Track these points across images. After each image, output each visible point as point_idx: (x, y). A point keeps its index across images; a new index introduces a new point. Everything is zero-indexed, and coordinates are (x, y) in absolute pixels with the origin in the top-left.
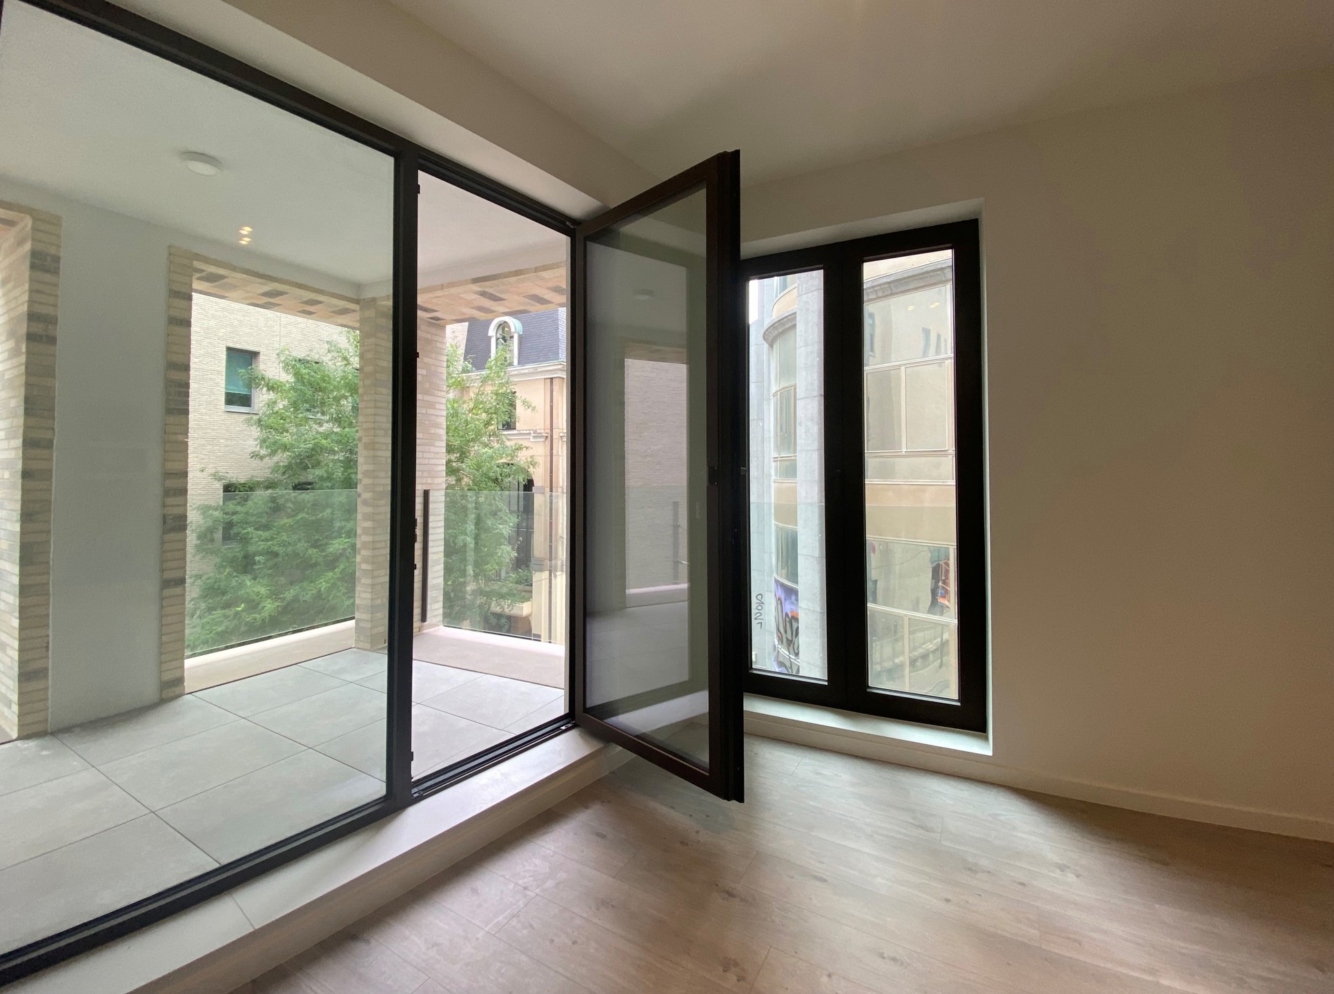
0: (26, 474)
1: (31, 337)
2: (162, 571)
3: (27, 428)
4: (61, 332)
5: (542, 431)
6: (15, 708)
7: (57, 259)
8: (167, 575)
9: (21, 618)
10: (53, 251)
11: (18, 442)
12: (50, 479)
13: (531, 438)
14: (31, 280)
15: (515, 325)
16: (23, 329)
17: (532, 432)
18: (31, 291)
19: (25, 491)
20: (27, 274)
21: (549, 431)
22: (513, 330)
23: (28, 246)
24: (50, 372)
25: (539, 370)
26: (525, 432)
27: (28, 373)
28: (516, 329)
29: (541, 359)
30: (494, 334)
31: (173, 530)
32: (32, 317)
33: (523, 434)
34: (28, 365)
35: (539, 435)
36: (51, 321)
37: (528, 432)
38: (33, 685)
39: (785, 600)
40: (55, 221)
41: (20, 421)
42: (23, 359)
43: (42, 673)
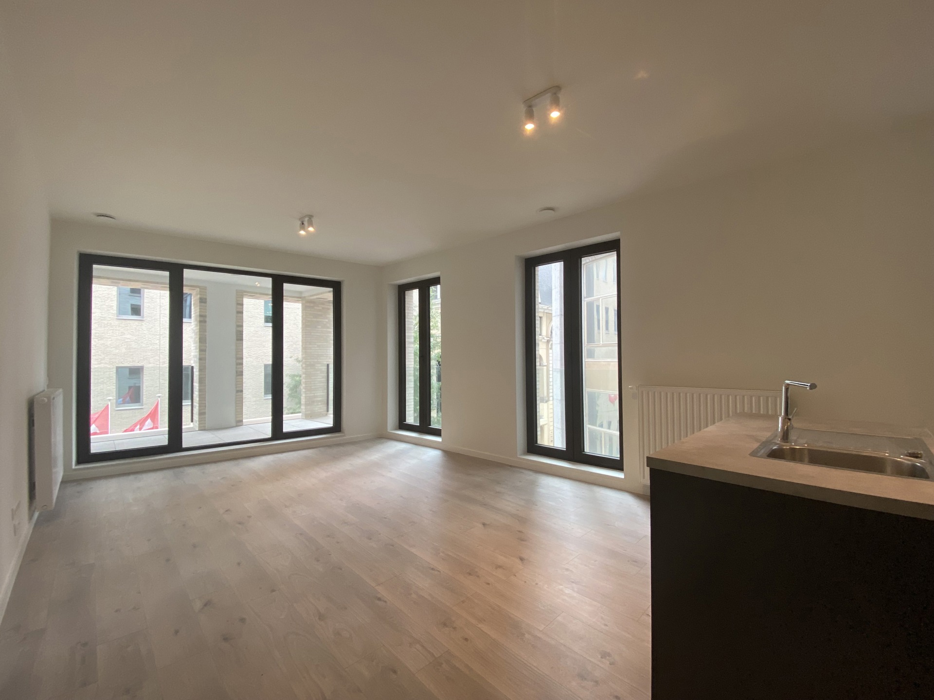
1: (200, 322)
2: (236, 388)
3: (200, 346)
4: (208, 319)
6: (198, 422)
7: (206, 299)
8: (238, 389)
9: (199, 398)
10: (205, 297)
11: (198, 350)
12: (205, 360)
14: (200, 306)
16: (198, 319)
18: (200, 309)
19: (200, 363)
20: (198, 304)
23: (199, 296)
24: (205, 331)
27: (200, 331)
31: (239, 375)
32: (201, 316)
34: (200, 329)
36: (205, 316)
38: (202, 416)
40: (205, 288)
41: (198, 344)
42: (198, 327)
43: (204, 413)
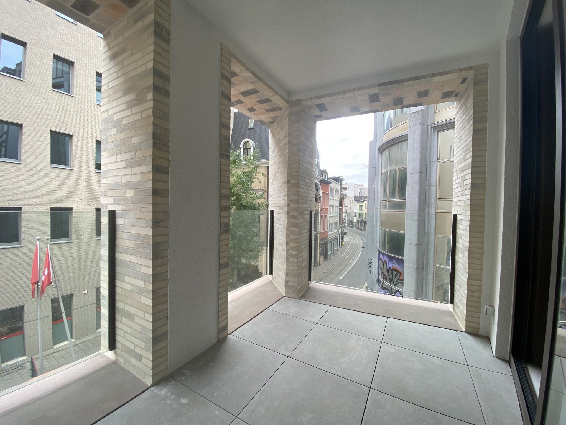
0: (155, 192)
5: (264, 189)
11: (150, 167)
13: (259, 191)
14: (155, 44)
15: (252, 143)
17: (259, 189)
19: (154, 205)
21: (266, 189)
22: (251, 145)
24: (166, 117)
25: (263, 162)
26: (256, 189)
28: (252, 145)
29: (264, 158)
30: (243, 147)
31: (224, 232)
32: (155, 72)
33: (255, 190)
35: (262, 190)
37: (258, 189)
38: (160, 345)
39: (389, 262)
43: (164, 336)
